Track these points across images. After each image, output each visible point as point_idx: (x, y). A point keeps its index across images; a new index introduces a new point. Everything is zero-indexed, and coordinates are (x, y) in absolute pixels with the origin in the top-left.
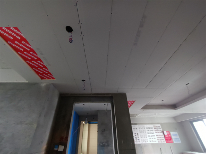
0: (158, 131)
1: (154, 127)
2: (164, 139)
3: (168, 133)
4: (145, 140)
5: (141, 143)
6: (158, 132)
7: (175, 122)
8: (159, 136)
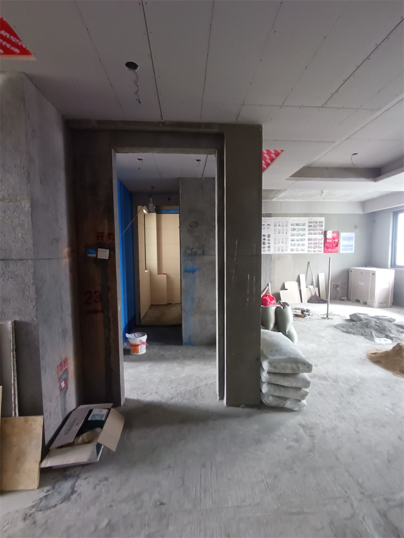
0: (315, 232)
1: (309, 222)
2: (322, 246)
3: (335, 235)
4: (282, 247)
5: (272, 252)
6: (315, 234)
7: (360, 212)
8: (314, 240)
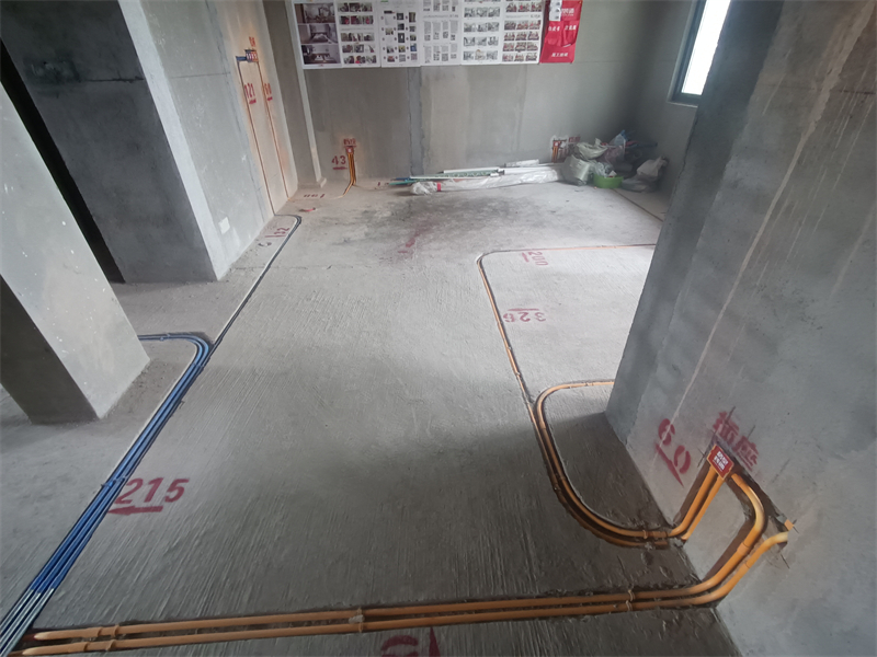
0: (524, 3)
2: (538, 44)
3: (570, 12)
4: (445, 48)
6: (523, 9)
8: (520, 27)
